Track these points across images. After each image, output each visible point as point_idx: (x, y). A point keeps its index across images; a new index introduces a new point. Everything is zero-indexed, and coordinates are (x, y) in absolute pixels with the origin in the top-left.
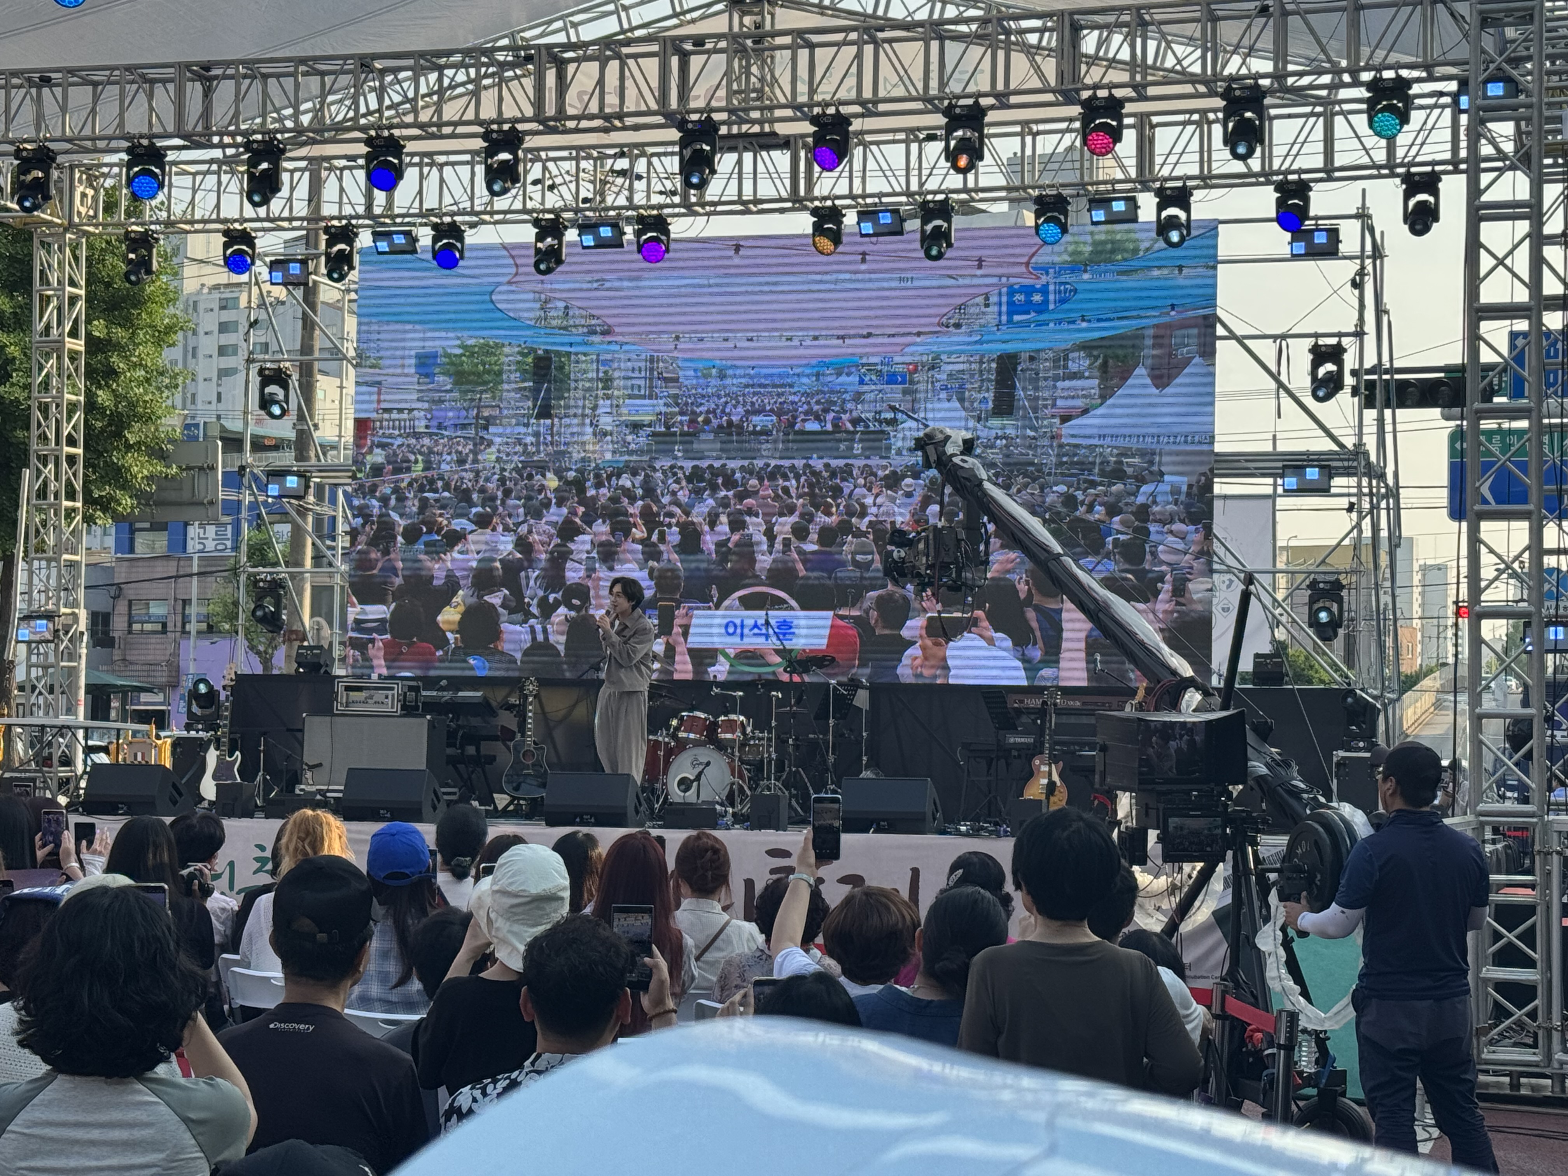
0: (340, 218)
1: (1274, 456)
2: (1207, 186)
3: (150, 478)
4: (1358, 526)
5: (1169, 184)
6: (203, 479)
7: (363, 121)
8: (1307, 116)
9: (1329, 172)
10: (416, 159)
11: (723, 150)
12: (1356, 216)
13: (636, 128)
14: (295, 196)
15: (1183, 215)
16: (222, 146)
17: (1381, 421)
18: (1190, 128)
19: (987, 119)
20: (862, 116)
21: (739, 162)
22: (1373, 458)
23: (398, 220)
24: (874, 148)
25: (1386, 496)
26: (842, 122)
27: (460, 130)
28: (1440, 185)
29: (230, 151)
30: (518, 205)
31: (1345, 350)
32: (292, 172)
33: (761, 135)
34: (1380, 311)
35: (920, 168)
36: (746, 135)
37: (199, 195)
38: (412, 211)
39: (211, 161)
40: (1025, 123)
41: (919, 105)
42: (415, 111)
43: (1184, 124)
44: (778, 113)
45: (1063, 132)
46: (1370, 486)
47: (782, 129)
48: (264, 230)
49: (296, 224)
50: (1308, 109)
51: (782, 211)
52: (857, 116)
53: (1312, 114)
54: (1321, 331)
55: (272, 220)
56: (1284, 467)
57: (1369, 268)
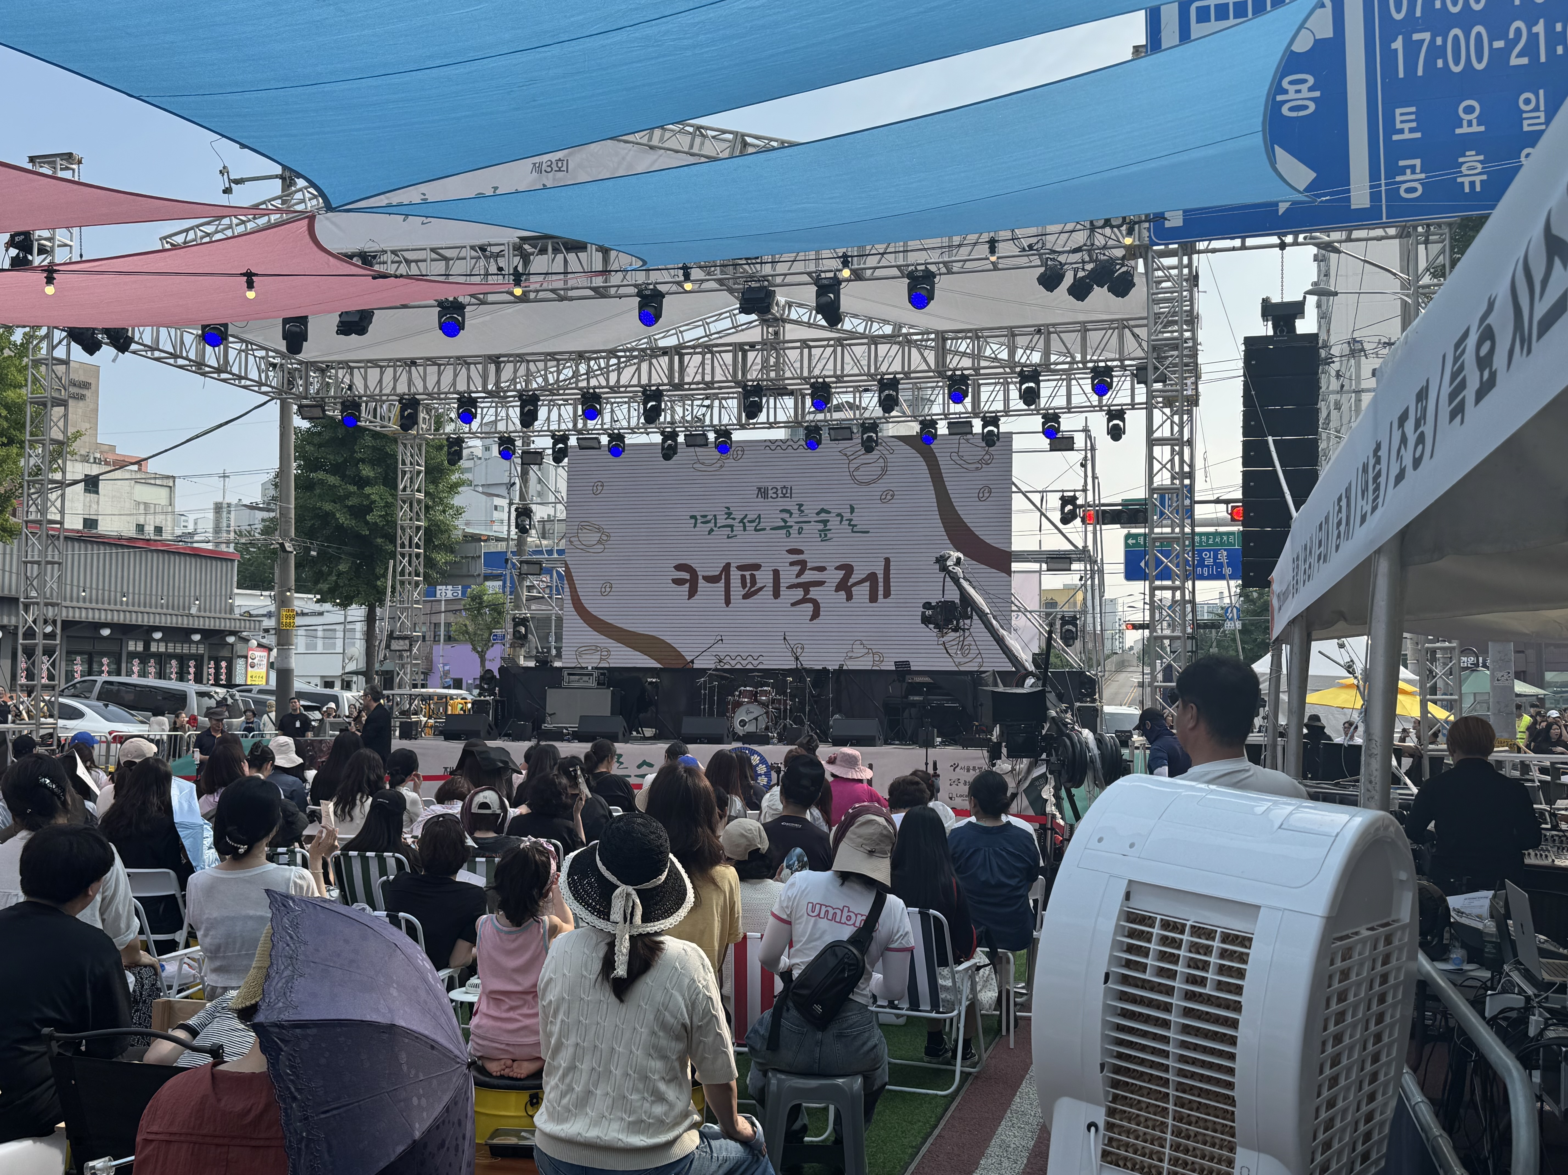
0: (560, 431)
1: (1040, 552)
2: (1007, 416)
3: (447, 563)
5: (988, 415)
6: (474, 562)
8: (1058, 379)
9: (1069, 409)
12: (1082, 431)
13: (720, 388)
15: (996, 430)
17: (1095, 532)
19: (900, 385)
20: (837, 383)
22: (1091, 552)
23: (591, 432)
25: (1098, 570)
28: (1127, 415)
31: (1077, 498)
34: (1094, 477)
36: (772, 389)
43: (996, 384)
46: (1090, 567)
50: (1059, 376)
52: (833, 383)
53: (1061, 379)
54: (1065, 489)
56: (1045, 557)
57: (1089, 457)
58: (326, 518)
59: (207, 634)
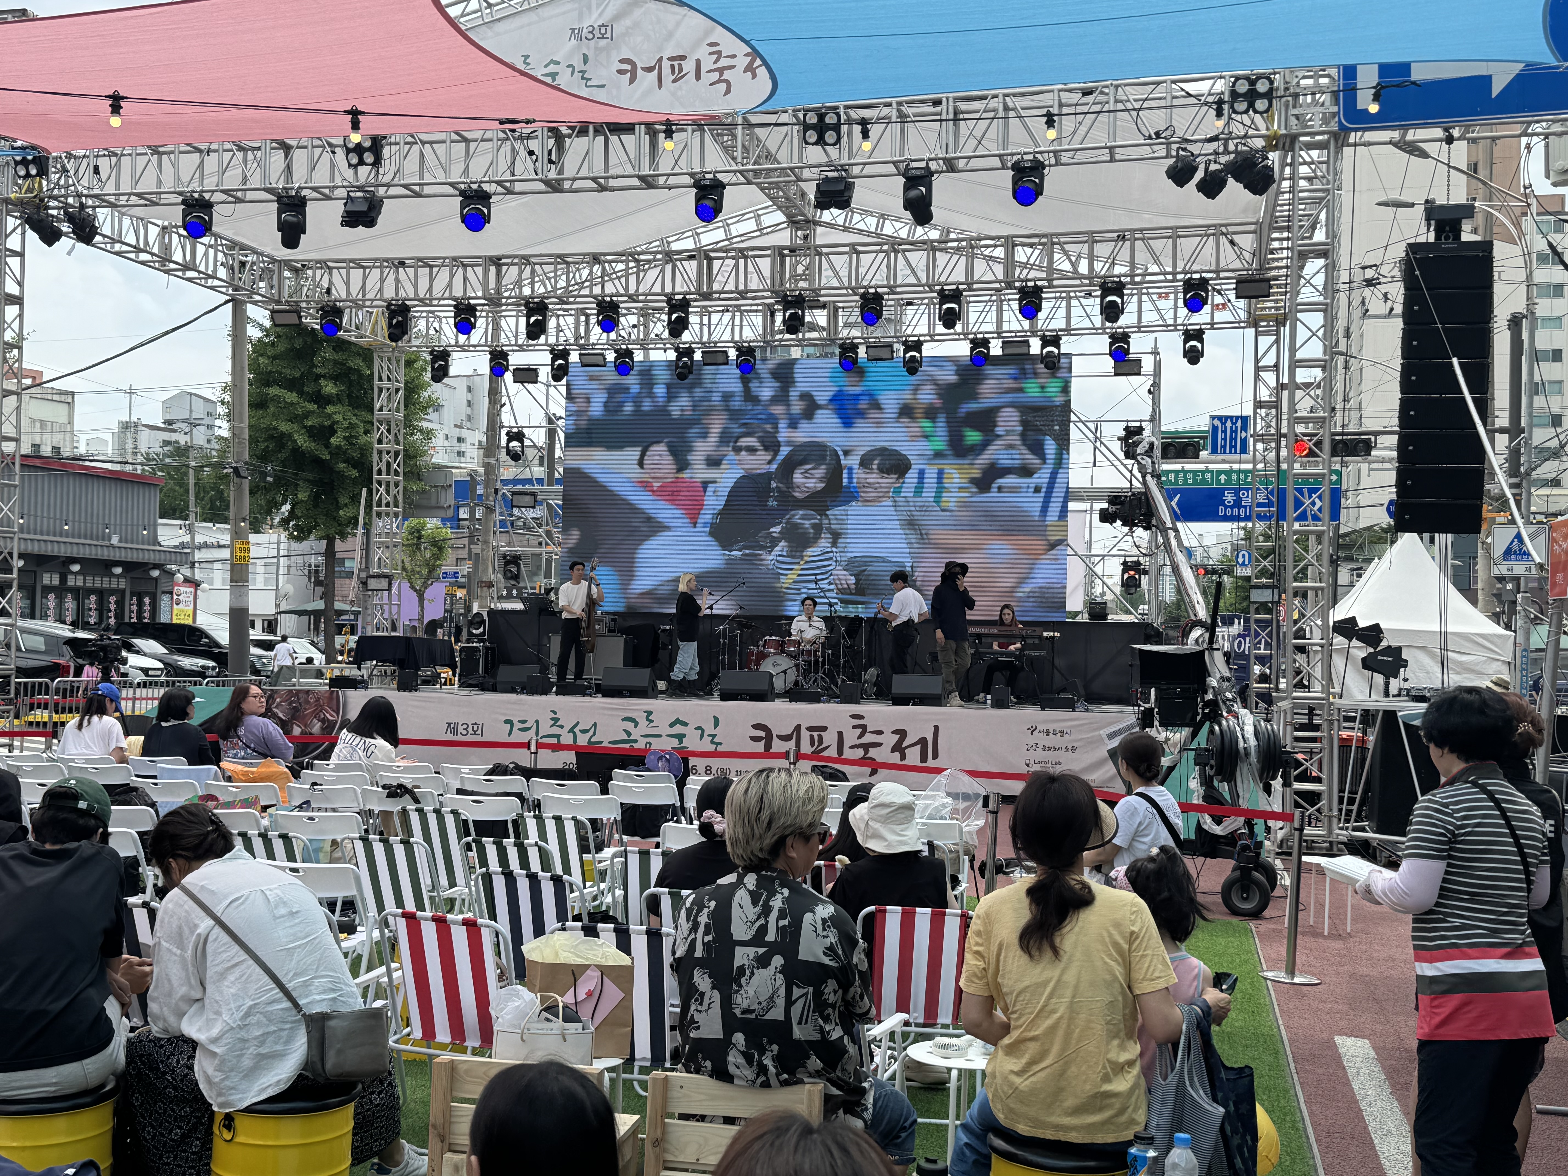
0: (559, 345)
2: (1068, 335)
5: (1048, 333)
6: (444, 492)
9: (1139, 328)
12: (1151, 353)
15: (1056, 351)
20: (888, 294)
31: (1144, 430)
48: (513, 351)
51: (822, 345)
54: (1131, 418)
58: (281, 440)
59: (130, 567)
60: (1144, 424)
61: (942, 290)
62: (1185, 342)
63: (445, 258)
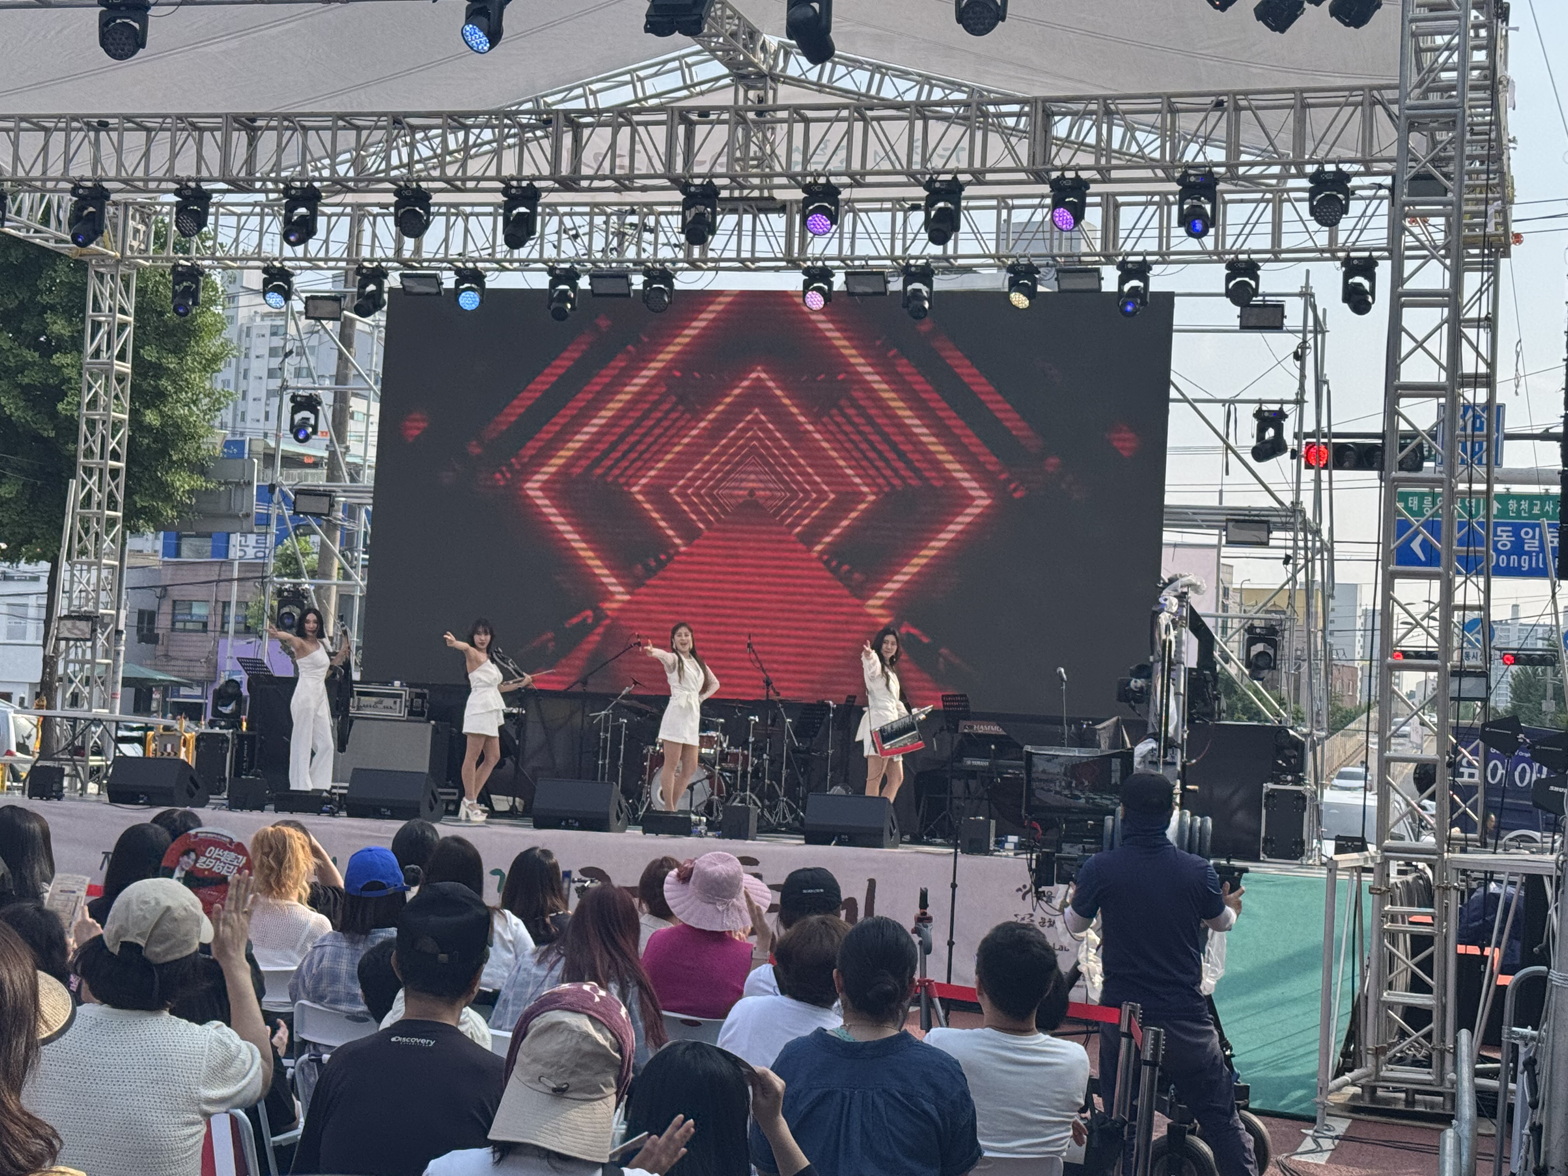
0: (371, 261)
1: (1220, 510)
2: (1164, 262)
3: (191, 492)
4: (1294, 576)
5: (1131, 259)
6: (239, 493)
7: (394, 173)
8: (1257, 201)
9: (1276, 253)
10: (443, 209)
11: (724, 212)
12: (1300, 295)
13: (644, 189)
14: (332, 238)
15: (1142, 288)
16: (267, 191)
17: (1318, 481)
18: (1151, 209)
19: (964, 194)
20: (850, 186)
21: (739, 224)
22: (1309, 515)
23: (425, 264)
24: (863, 215)
25: (1321, 550)
26: (831, 192)
27: (483, 184)
28: (1377, 270)
29: (272, 196)
30: (535, 255)
31: (1286, 416)
32: (329, 216)
33: (761, 198)
34: (1320, 381)
35: (905, 233)
36: (747, 199)
37: (243, 234)
38: (438, 256)
39: (255, 204)
40: (1002, 198)
41: (903, 179)
42: (443, 165)
43: (1146, 204)
44: (777, 181)
45: (1035, 207)
46: (1306, 540)
47: (779, 195)
48: (301, 268)
49: (331, 264)
50: (1259, 196)
51: (777, 269)
52: (845, 186)
53: (1262, 200)
54: (1264, 398)
55: (309, 260)
56: (1228, 521)
57: (1311, 343)
60: (1286, 408)
61: (932, 181)
62: (1347, 276)
63: (165, 116)
